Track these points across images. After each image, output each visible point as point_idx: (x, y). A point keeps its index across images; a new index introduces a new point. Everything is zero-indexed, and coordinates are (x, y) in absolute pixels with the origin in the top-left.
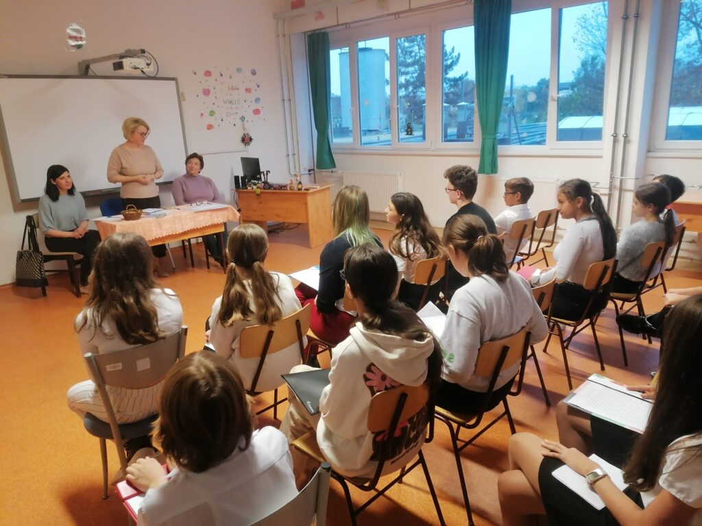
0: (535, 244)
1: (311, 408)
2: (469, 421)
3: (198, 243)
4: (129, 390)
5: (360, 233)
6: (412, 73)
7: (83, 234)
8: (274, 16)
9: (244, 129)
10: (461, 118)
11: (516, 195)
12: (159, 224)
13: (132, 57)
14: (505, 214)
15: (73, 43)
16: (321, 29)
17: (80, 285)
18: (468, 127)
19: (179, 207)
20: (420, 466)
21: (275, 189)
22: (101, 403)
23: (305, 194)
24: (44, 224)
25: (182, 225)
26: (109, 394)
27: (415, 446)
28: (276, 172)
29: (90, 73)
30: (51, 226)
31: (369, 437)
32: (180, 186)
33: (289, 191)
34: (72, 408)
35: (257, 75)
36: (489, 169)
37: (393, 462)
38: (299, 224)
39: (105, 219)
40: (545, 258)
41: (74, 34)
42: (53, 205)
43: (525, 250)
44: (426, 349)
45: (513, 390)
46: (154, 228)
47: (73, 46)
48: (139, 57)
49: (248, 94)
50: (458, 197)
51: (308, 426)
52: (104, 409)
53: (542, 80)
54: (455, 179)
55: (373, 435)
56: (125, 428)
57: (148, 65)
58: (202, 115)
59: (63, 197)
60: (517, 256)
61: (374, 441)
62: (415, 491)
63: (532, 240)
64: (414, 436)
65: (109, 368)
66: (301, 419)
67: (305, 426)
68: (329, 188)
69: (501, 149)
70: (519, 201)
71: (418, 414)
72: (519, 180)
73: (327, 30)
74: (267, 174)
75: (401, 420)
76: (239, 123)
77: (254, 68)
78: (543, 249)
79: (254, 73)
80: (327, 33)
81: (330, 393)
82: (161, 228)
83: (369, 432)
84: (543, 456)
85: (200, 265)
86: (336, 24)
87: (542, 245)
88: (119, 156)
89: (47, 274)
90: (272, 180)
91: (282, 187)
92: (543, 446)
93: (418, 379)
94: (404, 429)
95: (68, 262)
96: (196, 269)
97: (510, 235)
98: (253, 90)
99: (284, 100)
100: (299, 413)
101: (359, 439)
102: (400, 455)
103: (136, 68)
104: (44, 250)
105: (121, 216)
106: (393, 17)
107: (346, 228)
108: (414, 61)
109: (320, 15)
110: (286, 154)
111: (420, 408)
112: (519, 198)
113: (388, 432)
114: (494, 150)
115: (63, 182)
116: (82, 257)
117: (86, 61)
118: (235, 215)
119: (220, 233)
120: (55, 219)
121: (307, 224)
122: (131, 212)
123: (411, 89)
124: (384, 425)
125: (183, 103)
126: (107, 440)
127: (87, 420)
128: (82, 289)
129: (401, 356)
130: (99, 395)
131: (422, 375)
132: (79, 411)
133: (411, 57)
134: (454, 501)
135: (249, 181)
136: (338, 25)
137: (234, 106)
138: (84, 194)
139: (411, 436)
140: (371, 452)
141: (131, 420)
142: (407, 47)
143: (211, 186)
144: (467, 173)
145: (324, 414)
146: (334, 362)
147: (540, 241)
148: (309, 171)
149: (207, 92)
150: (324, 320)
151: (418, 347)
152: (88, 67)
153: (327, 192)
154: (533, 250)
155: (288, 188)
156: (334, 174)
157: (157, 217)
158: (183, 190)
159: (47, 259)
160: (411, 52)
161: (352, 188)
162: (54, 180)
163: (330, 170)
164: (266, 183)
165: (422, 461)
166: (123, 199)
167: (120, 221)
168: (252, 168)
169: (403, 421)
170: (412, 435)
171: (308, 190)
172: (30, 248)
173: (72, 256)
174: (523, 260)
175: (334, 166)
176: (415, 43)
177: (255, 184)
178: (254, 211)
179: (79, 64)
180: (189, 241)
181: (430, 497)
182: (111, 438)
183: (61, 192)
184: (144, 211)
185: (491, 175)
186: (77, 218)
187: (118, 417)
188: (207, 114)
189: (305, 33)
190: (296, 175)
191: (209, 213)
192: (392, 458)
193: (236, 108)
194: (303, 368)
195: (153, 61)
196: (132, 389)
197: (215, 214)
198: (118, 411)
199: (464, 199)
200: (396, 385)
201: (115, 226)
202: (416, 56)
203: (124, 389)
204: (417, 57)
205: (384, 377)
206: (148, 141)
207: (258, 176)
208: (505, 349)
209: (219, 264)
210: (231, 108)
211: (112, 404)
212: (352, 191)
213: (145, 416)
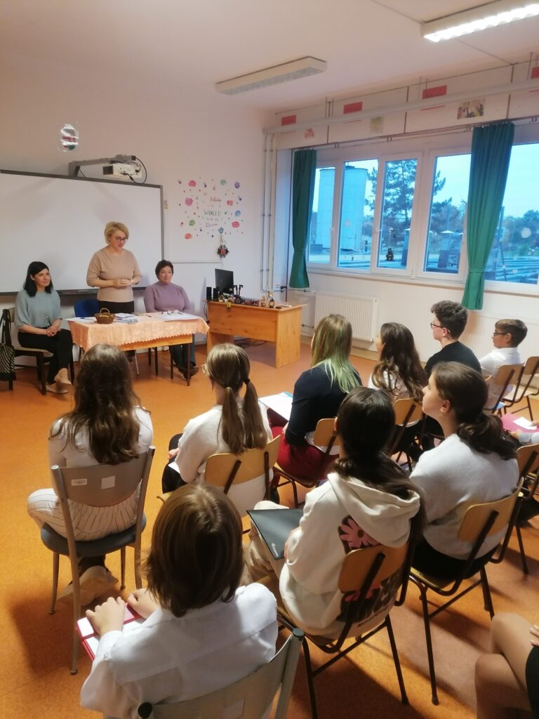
0: (521, 390)
1: (275, 551)
2: (443, 587)
3: (163, 351)
4: (90, 508)
5: (340, 365)
6: (393, 195)
7: (55, 332)
8: (265, 131)
9: (222, 241)
10: (445, 245)
11: (506, 337)
12: (130, 330)
13: (123, 163)
14: (491, 356)
15: (66, 143)
16: (310, 147)
17: (47, 383)
18: (450, 256)
19: (149, 314)
20: (385, 630)
21: (246, 304)
22: (62, 516)
23: (276, 312)
24: (20, 320)
25: (152, 333)
26: (70, 508)
27: (385, 609)
28: (249, 287)
29: (80, 174)
30: (26, 321)
31: (338, 597)
32: (152, 294)
33: (260, 308)
34: (31, 515)
35: (239, 188)
36: (474, 304)
37: (359, 625)
38: (266, 341)
39: (78, 320)
40: (529, 407)
41: (68, 135)
42: (31, 300)
43: (509, 396)
44: (410, 510)
45: (495, 557)
46: (124, 334)
47: (65, 146)
48: (128, 163)
49: (229, 206)
50: (444, 335)
51: (268, 568)
52: (63, 523)
53: (529, 211)
54: (444, 316)
55: (343, 595)
56: (81, 544)
57: (137, 171)
58: (182, 223)
59: (40, 293)
60: (501, 403)
61: (343, 601)
62: (374, 653)
63: (518, 385)
64: (385, 599)
65: (74, 483)
66: (261, 560)
67: (264, 567)
68: (300, 308)
69: (489, 284)
70: (508, 343)
71: (393, 576)
72: (512, 321)
73: (315, 148)
74: (240, 289)
75: (375, 582)
76: (217, 234)
77: (238, 181)
78: (527, 397)
79: (237, 186)
80: (315, 151)
81: (300, 541)
82: (131, 334)
83: (339, 591)
84: (533, 645)
85: (163, 376)
86: (325, 142)
87: (529, 392)
88: (99, 261)
89: (16, 368)
90: (244, 294)
91: (253, 303)
92: (531, 633)
93: (400, 540)
94: (376, 591)
95: (37, 358)
96: (159, 378)
97: (495, 379)
98: (234, 203)
99: (264, 215)
100: (260, 553)
101: (326, 596)
102: (369, 618)
103: (125, 174)
104: (16, 344)
105: (94, 319)
106: (386, 139)
107: (324, 359)
108: (397, 183)
109: (310, 133)
110: (259, 269)
111: (394, 571)
112: (509, 340)
113: (359, 593)
114: (481, 284)
115: (41, 278)
116: (51, 355)
117: (77, 162)
118: (204, 327)
119: (187, 344)
120: (30, 315)
121: (275, 343)
122: (105, 315)
123: (390, 210)
124: (356, 585)
125: (165, 210)
126: (60, 555)
127: (45, 531)
128: (48, 388)
129: (383, 513)
130: (60, 507)
131: (403, 537)
132: (37, 519)
133: (394, 179)
134: (417, 670)
135: (221, 293)
136: (328, 144)
137: (213, 217)
138: (60, 292)
139: (383, 599)
140: (338, 612)
141: (89, 538)
142: (391, 168)
143: (182, 295)
144: (457, 311)
145: (291, 562)
146: (309, 508)
147: (527, 386)
148: (282, 288)
149: (189, 202)
150: (292, 452)
151: (403, 506)
152: (78, 168)
153: (298, 312)
154: (518, 397)
155: (260, 305)
156: (307, 294)
157: (130, 322)
158: (155, 298)
159: (18, 353)
160: (395, 173)
161: (336, 318)
162: (34, 276)
163: (303, 289)
164: (237, 297)
165: (387, 623)
166: (99, 301)
167: (92, 323)
168: (226, 281)
169: (376, 583)
170: (384, 597)
171: (280, 308)
172: (3, 342)
173: (42, 353)
174: (505, 407)
175: (308, 285)
176: (400, 165)
177: (226, 297)
178: (223, 324)
179: (70, 164)
180: (156, 349)
181: (392, 663)
182: (66, 553)
183: (38, 288)
184: (117, 315)
185: (474, 310)
186: (51, 317)
187: (76, 532)
188: (187, 222)
189: (293, 149)
190: (269, 292)
191: (179, 323)
192: (359, 621)
193: (217, 220)
194: (268, 505)
195: (142, 168)
196: (94, 506)
197: (185, 325)
198: (77, 528)
199: (450, 337)
200: (374, 544)
201: (88, 328)
202: (399, 177)
203: (85, 506)
204: (400, 179)
205: (361, 533)
206: (127, 246)
207: (231, 290)
208: (494, 515)
209: (182, 375)
210: (211, 219)
211: (72, 519)
212: (336, 321)
213: (103, 536)
